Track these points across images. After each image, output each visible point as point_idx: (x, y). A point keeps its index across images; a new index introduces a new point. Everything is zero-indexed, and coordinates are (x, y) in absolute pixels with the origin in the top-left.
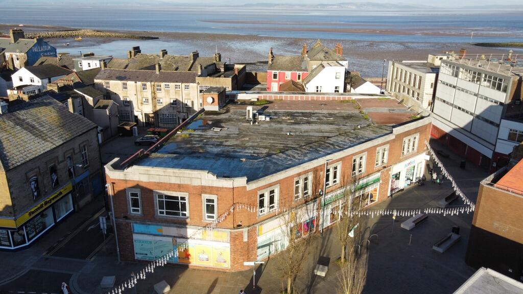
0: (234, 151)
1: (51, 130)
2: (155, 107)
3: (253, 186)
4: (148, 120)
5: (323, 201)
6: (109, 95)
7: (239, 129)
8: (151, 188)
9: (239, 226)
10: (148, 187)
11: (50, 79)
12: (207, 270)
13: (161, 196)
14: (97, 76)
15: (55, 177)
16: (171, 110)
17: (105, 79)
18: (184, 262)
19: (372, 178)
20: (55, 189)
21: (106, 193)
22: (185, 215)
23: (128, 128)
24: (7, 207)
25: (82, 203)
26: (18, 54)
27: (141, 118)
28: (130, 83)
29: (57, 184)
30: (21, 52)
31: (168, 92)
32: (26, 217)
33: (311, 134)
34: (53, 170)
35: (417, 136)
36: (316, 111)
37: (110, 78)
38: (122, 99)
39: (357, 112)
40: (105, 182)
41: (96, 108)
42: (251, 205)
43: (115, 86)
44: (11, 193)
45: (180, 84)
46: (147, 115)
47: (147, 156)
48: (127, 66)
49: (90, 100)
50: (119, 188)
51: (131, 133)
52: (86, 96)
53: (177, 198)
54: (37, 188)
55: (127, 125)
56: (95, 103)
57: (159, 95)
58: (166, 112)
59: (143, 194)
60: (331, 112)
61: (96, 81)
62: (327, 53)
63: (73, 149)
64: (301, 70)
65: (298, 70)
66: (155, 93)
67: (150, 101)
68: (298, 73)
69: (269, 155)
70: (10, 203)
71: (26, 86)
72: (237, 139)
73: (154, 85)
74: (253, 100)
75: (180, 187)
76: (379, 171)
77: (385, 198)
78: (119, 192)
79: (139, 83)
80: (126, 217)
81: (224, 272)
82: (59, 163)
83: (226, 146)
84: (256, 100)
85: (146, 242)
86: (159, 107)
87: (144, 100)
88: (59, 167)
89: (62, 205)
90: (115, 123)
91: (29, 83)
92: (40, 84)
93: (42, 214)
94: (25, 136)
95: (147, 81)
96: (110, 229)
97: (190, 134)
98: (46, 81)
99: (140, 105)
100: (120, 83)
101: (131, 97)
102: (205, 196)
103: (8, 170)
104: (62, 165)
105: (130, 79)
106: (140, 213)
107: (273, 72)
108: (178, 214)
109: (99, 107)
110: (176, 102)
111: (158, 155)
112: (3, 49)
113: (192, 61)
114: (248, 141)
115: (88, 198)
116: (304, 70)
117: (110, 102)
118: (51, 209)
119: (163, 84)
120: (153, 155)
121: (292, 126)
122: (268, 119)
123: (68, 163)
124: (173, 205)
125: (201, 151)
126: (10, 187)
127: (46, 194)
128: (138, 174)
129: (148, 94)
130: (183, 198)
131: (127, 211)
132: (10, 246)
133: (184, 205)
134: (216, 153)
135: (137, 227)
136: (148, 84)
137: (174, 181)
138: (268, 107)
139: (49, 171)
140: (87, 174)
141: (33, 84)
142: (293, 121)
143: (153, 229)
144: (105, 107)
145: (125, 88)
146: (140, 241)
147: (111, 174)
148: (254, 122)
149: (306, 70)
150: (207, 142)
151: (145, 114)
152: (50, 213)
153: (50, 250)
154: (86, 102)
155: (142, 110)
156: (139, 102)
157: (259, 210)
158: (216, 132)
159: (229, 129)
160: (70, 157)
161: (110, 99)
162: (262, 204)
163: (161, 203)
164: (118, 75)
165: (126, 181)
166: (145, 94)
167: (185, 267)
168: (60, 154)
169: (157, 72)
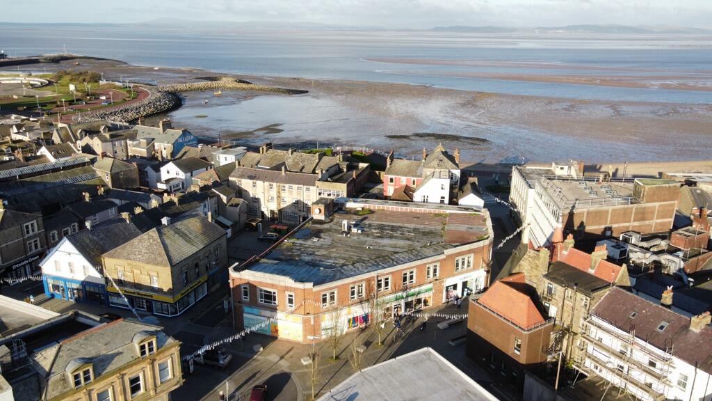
0: (320, 261)
1: (197, 237)
2: (279, 205)
3: (318, 288)
4: (273, 216)
5: (375, 302)
6: (240, 193)
7: (333, 240)
8: (256, 285)
9: (308, 313)
10: (254, 284)
11: (192, 173)
12: (288, 341)
13: (261, 290)
14: (232, 174)
15: (197, 270)
16: (293, 209)
17: (239, 177)
18: (275, 335)
19: (423, 288)
20: (197, 278)
21: (229, 286)
22: (275, 303)
23: (254, 224)
24: (170, 289)
25: (213, 289)
26: (166, 145)
27: (268, 214)
28: (259, 183)
29: (198, 275)
30: (168, 143)
31: (291, 192)
32: (179, 296)
33: (386, 248)
34: (197, 266)
35: (472, 256)
36: (406, 225)
37: (242, 176)
38: (251, 196)
39: (439, 228)
40: (229, 279)
41: (230, 206)
42: (316, 300)
43: (246, 184)
44: (173, 281)
45: (302, 186)
46: (272, 212)
47: (257, 262)
48: (259, 162)
49: (224, 198)
50: (237, 283)
51: (256, 228)
52: (222, 195)
53: (271, 292)
54: (186, 278)
55: (254, 221)
56: (228, 201)
57: (283, 194)
58: (288, 210)
59: (251, 288)
60: (418, 226)
61: (230, 179)
62: (441, 161)
63: (210, 251)
64: (416, 176)
65: (413, 176)
66: (279, 193)
67: (275, 199)
68: (413, 179)
69: (344, 265)
70: (171, 287)
71: (172, 179)
72: (326, 249)
73: (279, 186)
74: (358, 209)
75: (273, 286)
76: (430, 282)
77: (440, 304)
78: (237, 286)
79: (267, 184)
80: (240, 302)
81: (298, 343)
82: (200, 260)
83: (316, 255)
84: (360, 209)
85: (251, 319)
86: (283, 206)
87: (270, 198)
88: (200, 264)
89: (200, 290)
90: (244, 218)
91: (174, 176)
92: (184, 178)
93: (188, 296)
94: (181, 241)
95: (274, 182)
96: (230, 309)
97: (293, 243)
98: (189, 174)
99: (266, 202)
100: (250, 182)
101: (259, 195)
102: (288, 293)
103: (172, 266)
104: (202, 262)
105: (258, 179)
106: (248, 300)
107: (390, 176)
108: (271, 303)
109: (232, 205)
110: (297, 202)
111: (266, 260)
112: (153, 139)
113: (317, 161)
114: (334, 252)
115: (218, 285)
116: (419, 176)
117: (241, 201)
118: (193, 292)
119: (287, 185)
120: (262, 260)
121: (375, 240)
122: (360, 231)
123: (206, 260)
124: (269, 297)
125: (297, 259)
126: (172, 277)
127: (191, 282)
128: (248, 276)
129: (274, 193)
130: (274, 293)
131: (240, 298)
132: (168, 314)
133: (275, 297)
134: (307, 260)
135: (246, 309)
136: (275, 184)
137: (269, 281)
138: (367, 218)
139: (194, 267)
140: (217, 268)
141: (177, 177)
142: (379, 235)
143: (256, 311)
144: (237, 205)
145: (255, 186)
146: (248, 318)
147: (233, 274)
148: (347, 234)
149: (420, 176)
150: (303, 251)
151: (271, 211)
152: (192, 295)
153: (192, 320)
154: (222, 200)
155: (268, 207)
156: (266, 200)
157: (321, 305)
158: (314, 242)
159: (326, 239)
160: (207, 257)
161: (241, 197)
162: (324, 300)
163: (261, 294)
164: (249, 174)
165: (241, 279)
166: (271, 193)
167: (275, 338)
168: (201, 255)
169: (283, 174)
